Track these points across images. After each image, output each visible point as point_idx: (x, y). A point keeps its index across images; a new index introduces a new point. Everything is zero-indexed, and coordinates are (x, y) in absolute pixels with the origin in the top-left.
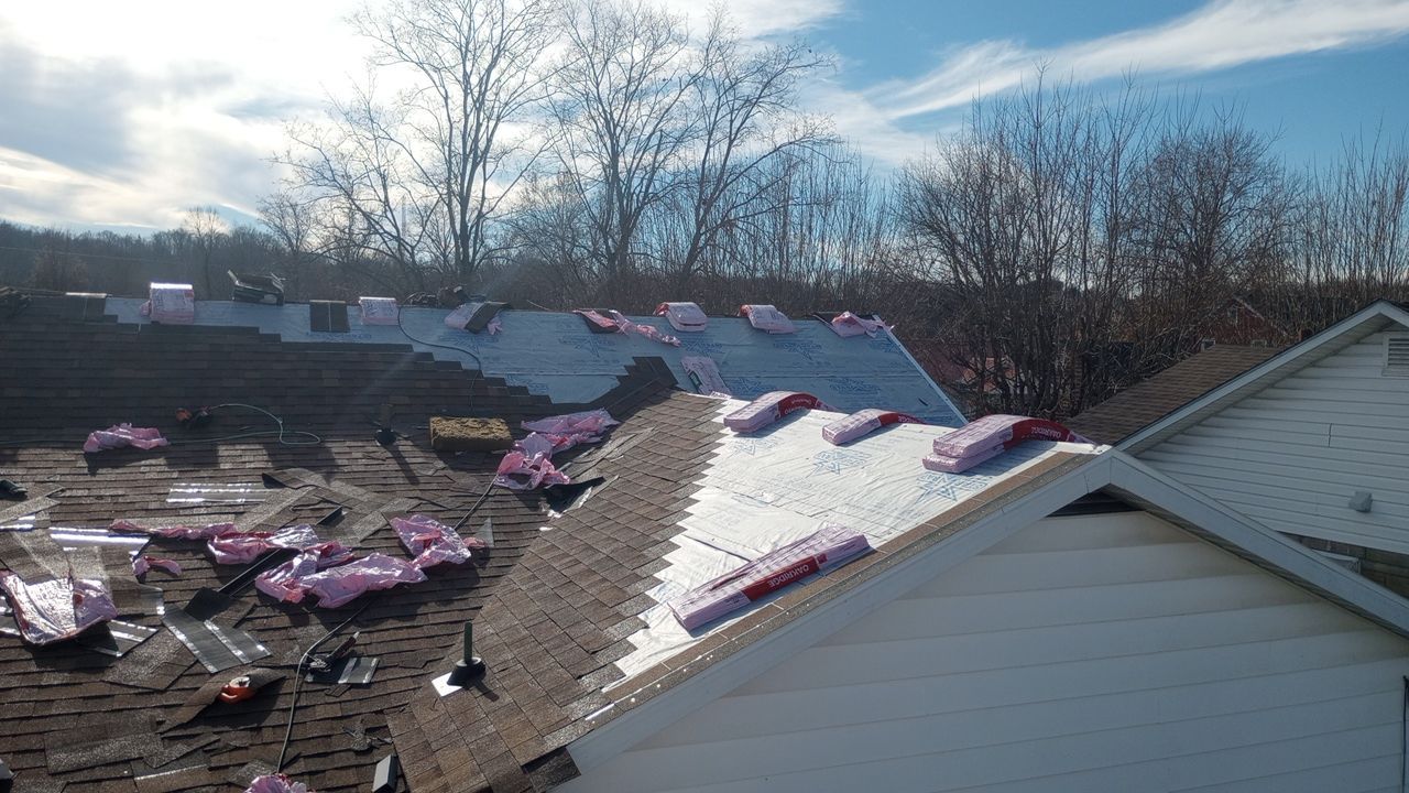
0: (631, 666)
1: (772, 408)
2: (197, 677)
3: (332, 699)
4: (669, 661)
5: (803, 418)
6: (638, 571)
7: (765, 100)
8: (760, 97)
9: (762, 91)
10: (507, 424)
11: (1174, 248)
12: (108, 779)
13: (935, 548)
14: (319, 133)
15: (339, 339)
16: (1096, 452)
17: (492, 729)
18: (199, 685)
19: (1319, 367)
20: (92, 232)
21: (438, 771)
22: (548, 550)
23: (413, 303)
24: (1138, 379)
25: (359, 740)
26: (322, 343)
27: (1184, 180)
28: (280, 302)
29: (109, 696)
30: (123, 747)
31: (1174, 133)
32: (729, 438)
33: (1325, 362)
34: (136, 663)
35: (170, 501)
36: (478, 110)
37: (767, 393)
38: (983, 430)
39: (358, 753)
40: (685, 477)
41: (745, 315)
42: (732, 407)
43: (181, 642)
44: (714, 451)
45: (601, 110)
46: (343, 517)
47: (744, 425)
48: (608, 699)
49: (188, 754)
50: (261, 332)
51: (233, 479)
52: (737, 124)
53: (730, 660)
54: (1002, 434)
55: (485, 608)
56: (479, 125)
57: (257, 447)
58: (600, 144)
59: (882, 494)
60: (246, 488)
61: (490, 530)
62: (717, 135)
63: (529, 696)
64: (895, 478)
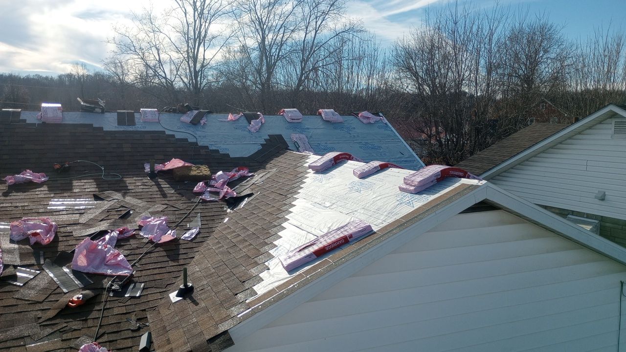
0: (260, 289)
1: (331, 160)
2: (58, 295)
3: (122, 304)
4: (278, 287)
5: (345, 165)
6: (266, 240)
7: (331, 12)
8: (329, 11)
9: (330, 8)
10: (209, 167)
11: (517, 77)
12: (13, 347)
13: (403, 231)
14: (128, 30)
15: (130, 129)
16: (479, 184)
17: (195, 320)
18: (58, 299)
19: (582, 134)
20: (31, 75)
21: (169, 342)
22: (226, 228)
23: (166, 111)
24: (500, 138)
25: (134, 325)
26: (124, 131)
27: (522, 46)
28: (103, 112)
29: (16, 305)
30: (21, 331)
31: (517, 25)
32: (311, 174)
33: (585, 132)
34: (30, 289)
35: (49, 208)
36: (201, 18)
37: (329, 152)
38: (427, 173)
39: (133, 331)
40: (290, 193)
41: (320, 114)
42: (313, 159)
43: (51, 277)
44: (304, 181)
45: (257, 17)
46: (131, 214)
47: (317, 168)
48: (248, 306)
49: (52, 333)
50: (94, 126)
51: (79, 197)
52: (319, 23)
53: (305, 287)
54: (436, 175)
55: (195, 257)
56: (201, 25)
57: (92, 181)
58: (257, 33)
59: (379, 204)
60: (85, 201)
61: (199, 219)
62: (310, 28)
63: (213, 304)
64: (386, 195)
